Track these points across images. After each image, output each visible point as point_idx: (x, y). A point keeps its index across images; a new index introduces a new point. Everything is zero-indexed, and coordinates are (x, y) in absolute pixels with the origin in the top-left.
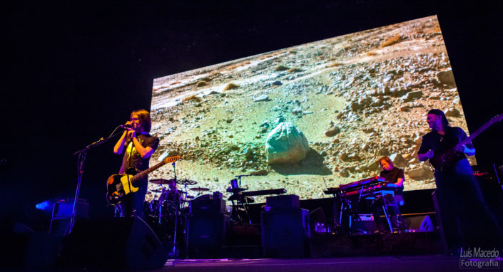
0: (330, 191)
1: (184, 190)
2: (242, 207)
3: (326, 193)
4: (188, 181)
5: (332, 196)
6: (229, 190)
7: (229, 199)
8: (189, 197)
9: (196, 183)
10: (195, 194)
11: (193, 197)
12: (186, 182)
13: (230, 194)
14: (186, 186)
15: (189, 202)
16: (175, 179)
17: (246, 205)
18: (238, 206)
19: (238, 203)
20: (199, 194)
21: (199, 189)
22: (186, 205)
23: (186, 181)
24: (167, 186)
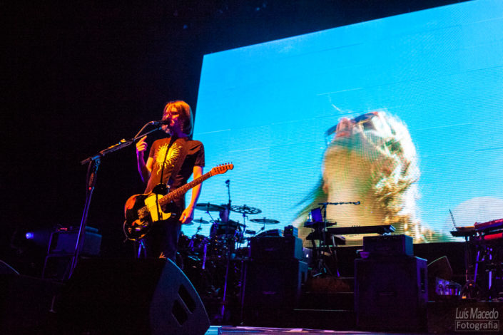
0: (460, 232)
1: (241, 222)
2: (326, 250)
3: (454, 234)
4: (248, 209)
5: (462, 239)
6: (307, 224)
7: (308, 238)
8: (248, 232)
9: (259, 211)
10: (257, 228)
11: (254, 233)
12: (245, 210)
13: (310, 231)
14: (244, 216)
15: (248, 239)
16: (229, 205)
17: (333, 248)
18: (320, 249)
19: (320, 244)
20: (263, 229)
21: (264, 221)
22: (245, 245)
23: (245, 208)
24: (216, 216)
